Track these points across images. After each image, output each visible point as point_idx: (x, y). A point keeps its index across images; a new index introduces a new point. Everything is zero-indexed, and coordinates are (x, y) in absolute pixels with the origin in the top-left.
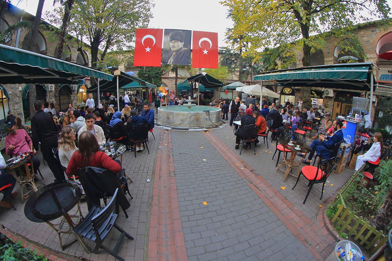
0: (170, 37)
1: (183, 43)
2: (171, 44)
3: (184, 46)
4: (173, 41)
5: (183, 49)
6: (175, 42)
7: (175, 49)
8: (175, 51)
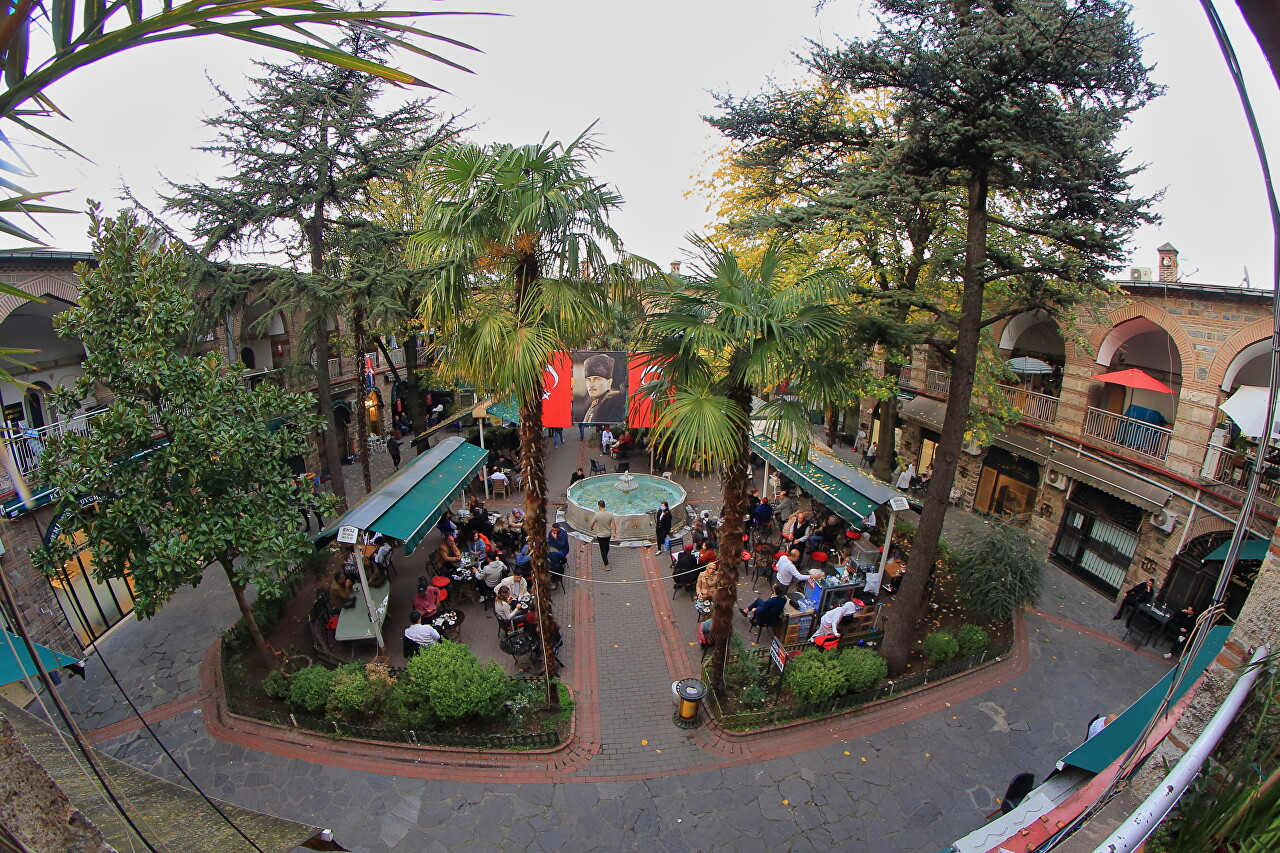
0: (587, 369)
1: (611, 380)
2: (588, 384)
3: (614, 386)
4: (592, 378)
5: (612, 392)
6: (595, 379)
7: (596, 394)
8: (597, 398)
